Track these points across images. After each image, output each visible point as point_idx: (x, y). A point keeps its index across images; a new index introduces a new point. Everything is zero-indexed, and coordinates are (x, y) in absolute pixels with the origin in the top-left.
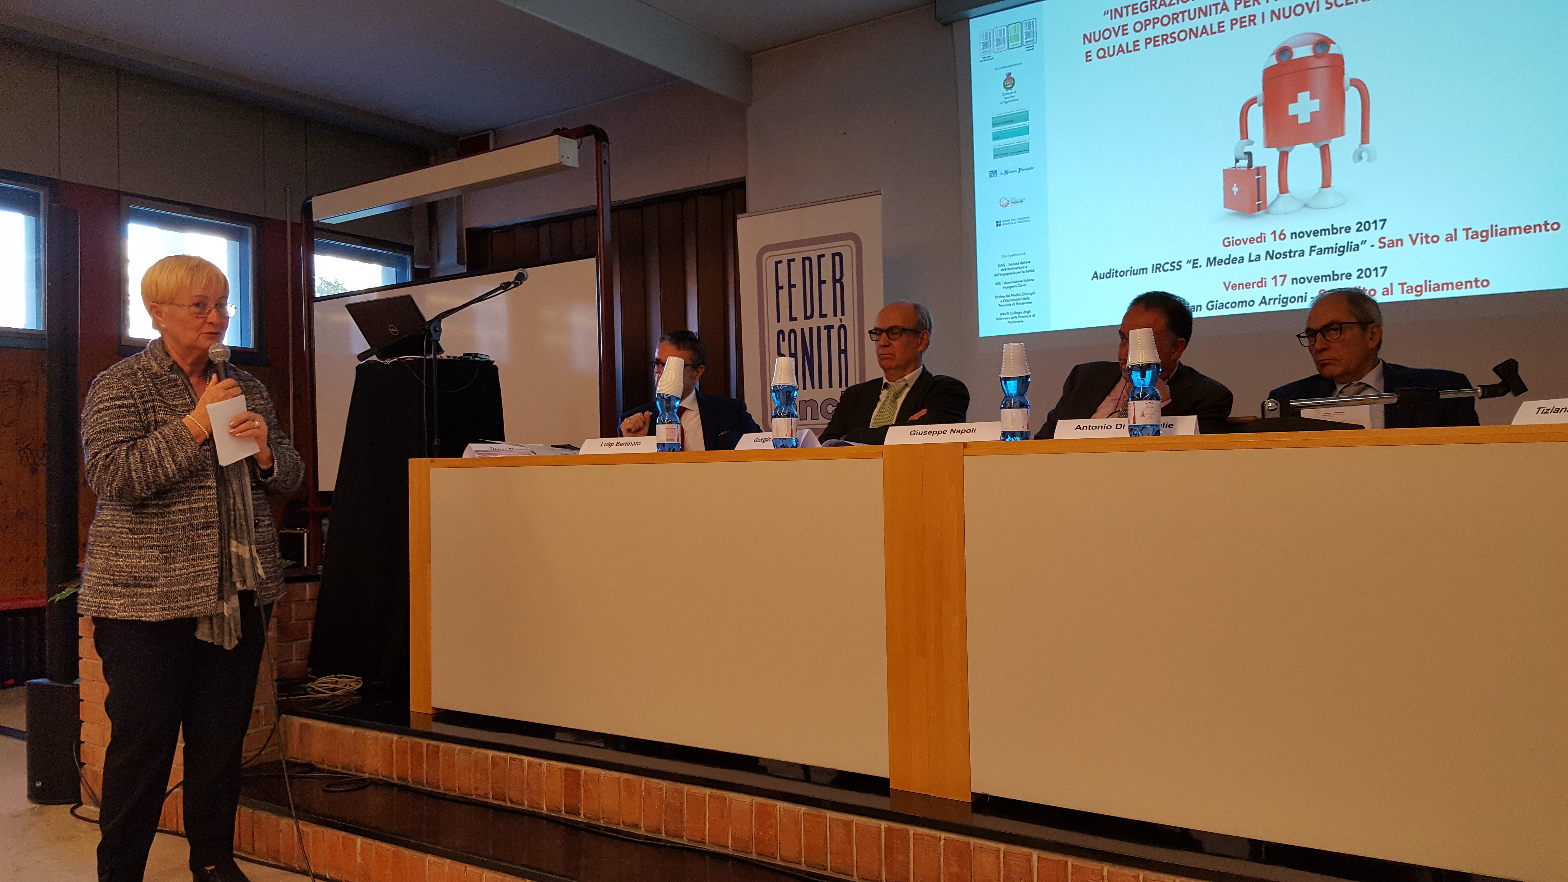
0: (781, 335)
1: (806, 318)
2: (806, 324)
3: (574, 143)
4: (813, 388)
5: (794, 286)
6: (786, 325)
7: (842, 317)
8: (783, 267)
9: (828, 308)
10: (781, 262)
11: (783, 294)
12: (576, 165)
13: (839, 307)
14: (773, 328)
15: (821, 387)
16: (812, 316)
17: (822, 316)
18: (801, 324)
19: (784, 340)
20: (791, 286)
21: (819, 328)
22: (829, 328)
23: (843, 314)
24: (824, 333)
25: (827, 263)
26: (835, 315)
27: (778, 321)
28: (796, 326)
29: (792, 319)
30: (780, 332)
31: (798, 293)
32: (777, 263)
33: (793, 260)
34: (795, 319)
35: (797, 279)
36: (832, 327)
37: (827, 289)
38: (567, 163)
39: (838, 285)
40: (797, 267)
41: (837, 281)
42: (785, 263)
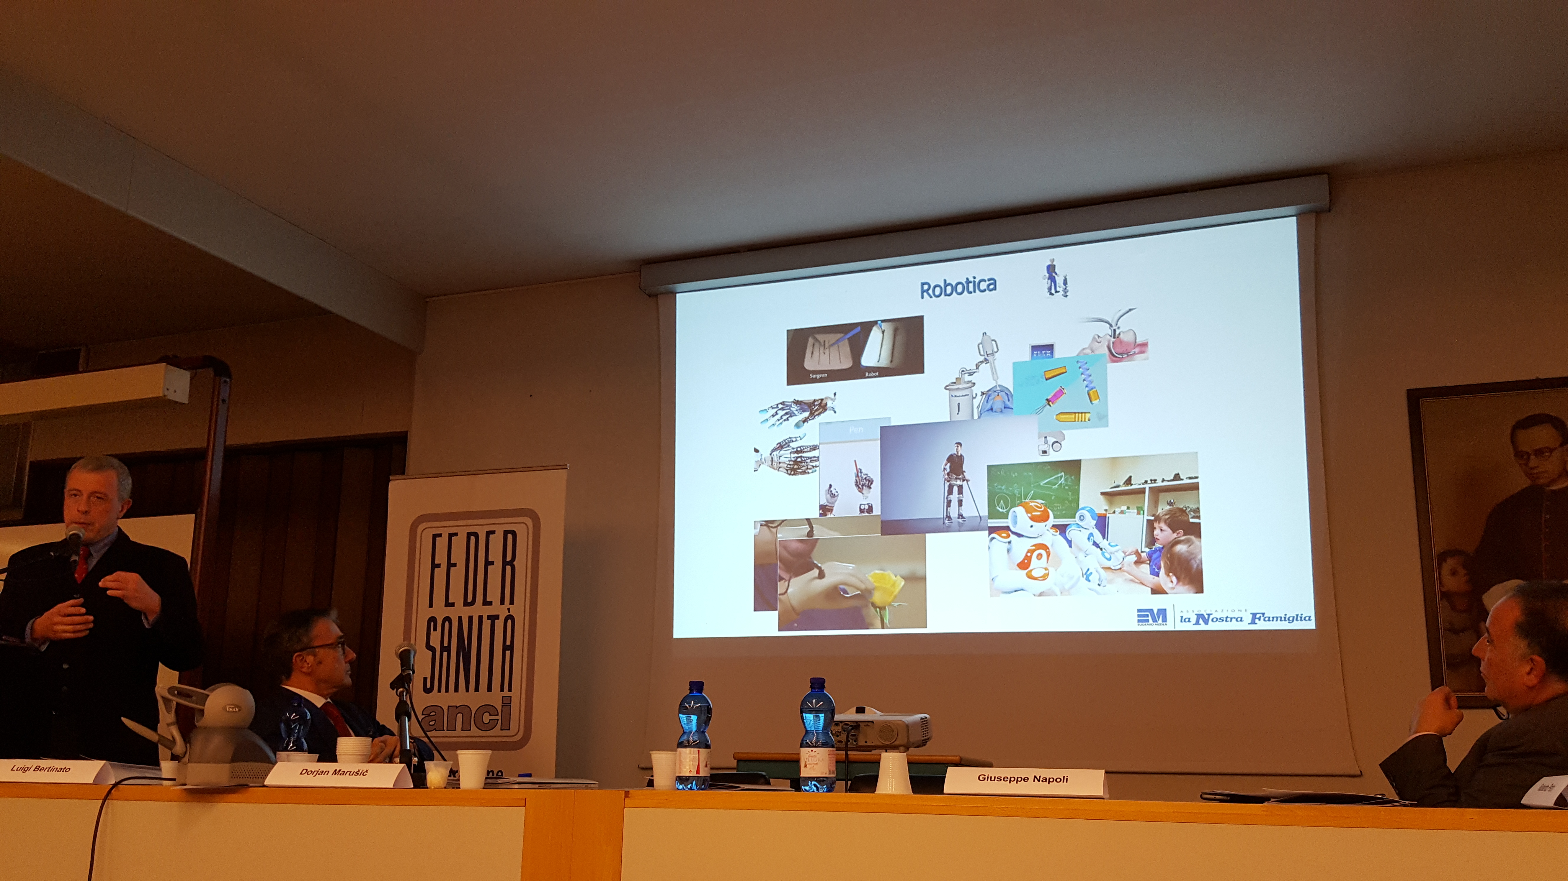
0: (432, 623)
1: (466, 604)
2: (466, 612)
3: (186, 375)
4: (467, 690)
5: (455, 565)
6: (440, 611)
7: (511, 606)
8: (442, 543)
9: (494, 594)
10: (440, 535)
11: (440, 573)
12: (185, 401)
13: (508, 595)
14: (423, 614)
15: (477, 689)
16: (473, 603)
17: (486, 603)
18: (459, 611)
19: (435, 629)
20: (450, 565)
21: (481, 618)
22: (493, 618)
23: (512, 602)
24: (487, 624)
25: (496, 541)
26: (502, 603)
27: (431, 606)
28: (453, 613)
29: (448, 604)
30: (433, 620)
31: (458, 574)
32: (435, 536)
33: (456, 534)
34: (453, 605)
35: (458, 556)
36: (497, 617)
37: (495, 572)
38: (172, 397)
39: (508, 568)
40: (459, 544)
41: (508, 563)
42: (445, 537)
